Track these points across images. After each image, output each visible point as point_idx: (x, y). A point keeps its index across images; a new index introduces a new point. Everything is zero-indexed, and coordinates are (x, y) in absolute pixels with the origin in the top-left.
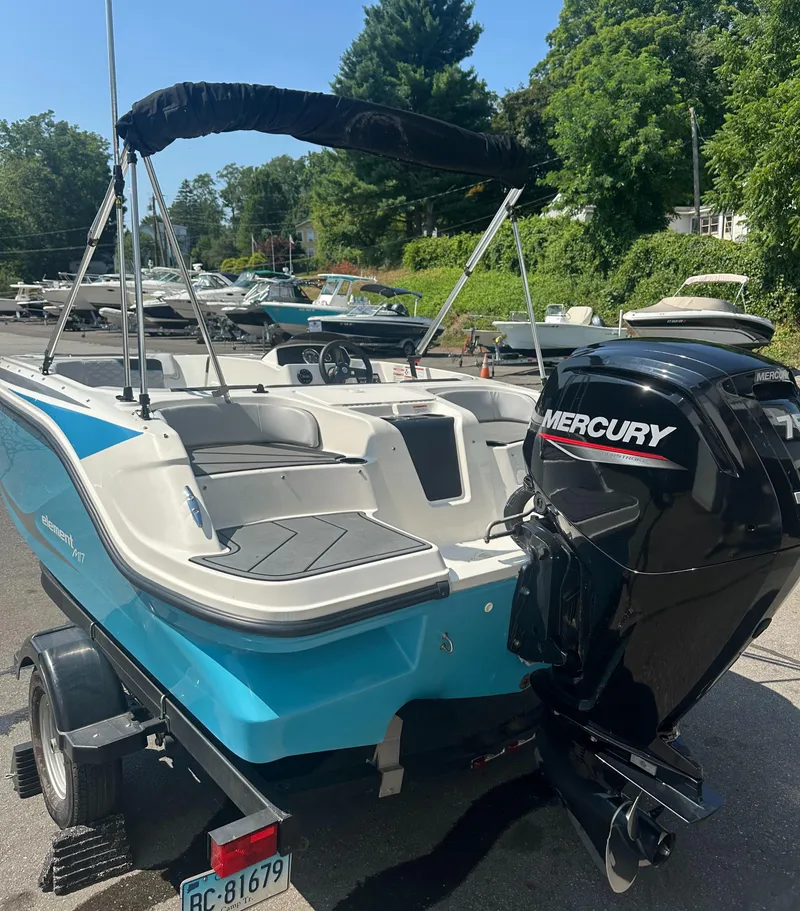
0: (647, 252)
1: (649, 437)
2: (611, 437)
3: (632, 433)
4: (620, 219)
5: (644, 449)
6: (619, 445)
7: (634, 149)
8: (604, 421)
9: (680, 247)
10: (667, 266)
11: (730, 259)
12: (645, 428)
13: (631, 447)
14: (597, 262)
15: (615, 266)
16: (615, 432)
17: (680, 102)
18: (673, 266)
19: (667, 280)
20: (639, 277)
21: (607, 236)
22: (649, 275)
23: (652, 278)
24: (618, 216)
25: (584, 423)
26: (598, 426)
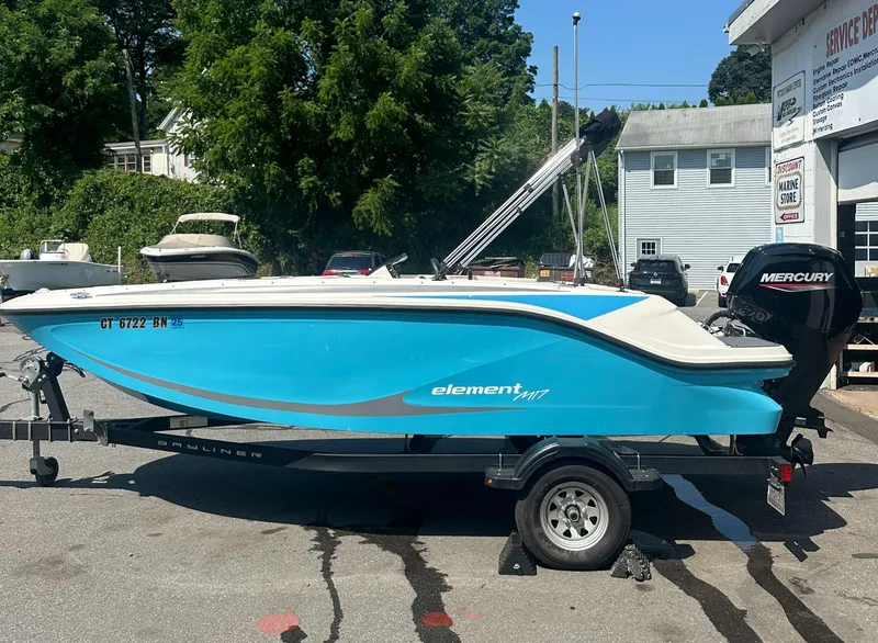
0: (97, 189)
1: (824, 278)
2: (806, 280)
3: (817, 277)
4: (57, 152)
5: (824, 282)
6: (812, 283)
7: (80, 81)
8: (802, 274)
9: (133, 185)
10: (121, 203)
11: (189, 199)
12: (822, 275)
13: (818, 282)
14: (36, 196)
15: (57, 201)
16: (809, 278)
17: (114, 42)
18: (126, 203)
19: (122, 217)
20: (91, 213)
21: (45, 168)
22: (102, 212)
23: (108, 214)
24: (55, 149)
25: (792, 277)
26: (799, 277)
